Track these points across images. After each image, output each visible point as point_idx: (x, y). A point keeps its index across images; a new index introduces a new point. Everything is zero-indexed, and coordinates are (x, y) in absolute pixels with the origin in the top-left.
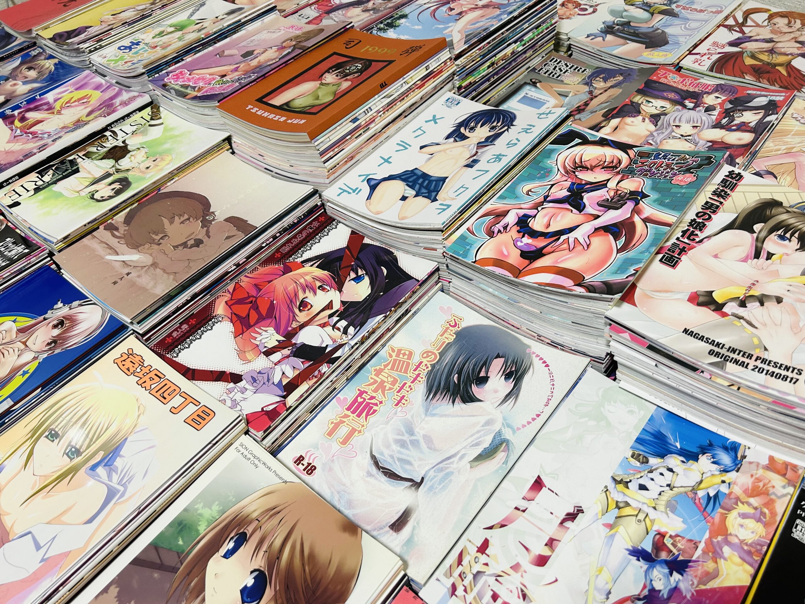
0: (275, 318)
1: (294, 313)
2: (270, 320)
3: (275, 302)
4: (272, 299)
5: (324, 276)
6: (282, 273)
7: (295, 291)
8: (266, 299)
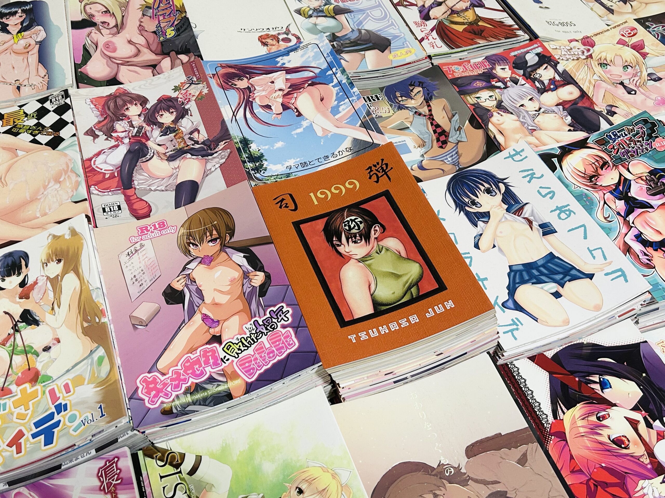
0: (626, 473)
1: (627, 455)
2: (628, 479)
3: (603, 465)
4: (598, 466)
5: (583, 409)
6: (564, 443)
7: (595, 442)
8: (595, 470)
